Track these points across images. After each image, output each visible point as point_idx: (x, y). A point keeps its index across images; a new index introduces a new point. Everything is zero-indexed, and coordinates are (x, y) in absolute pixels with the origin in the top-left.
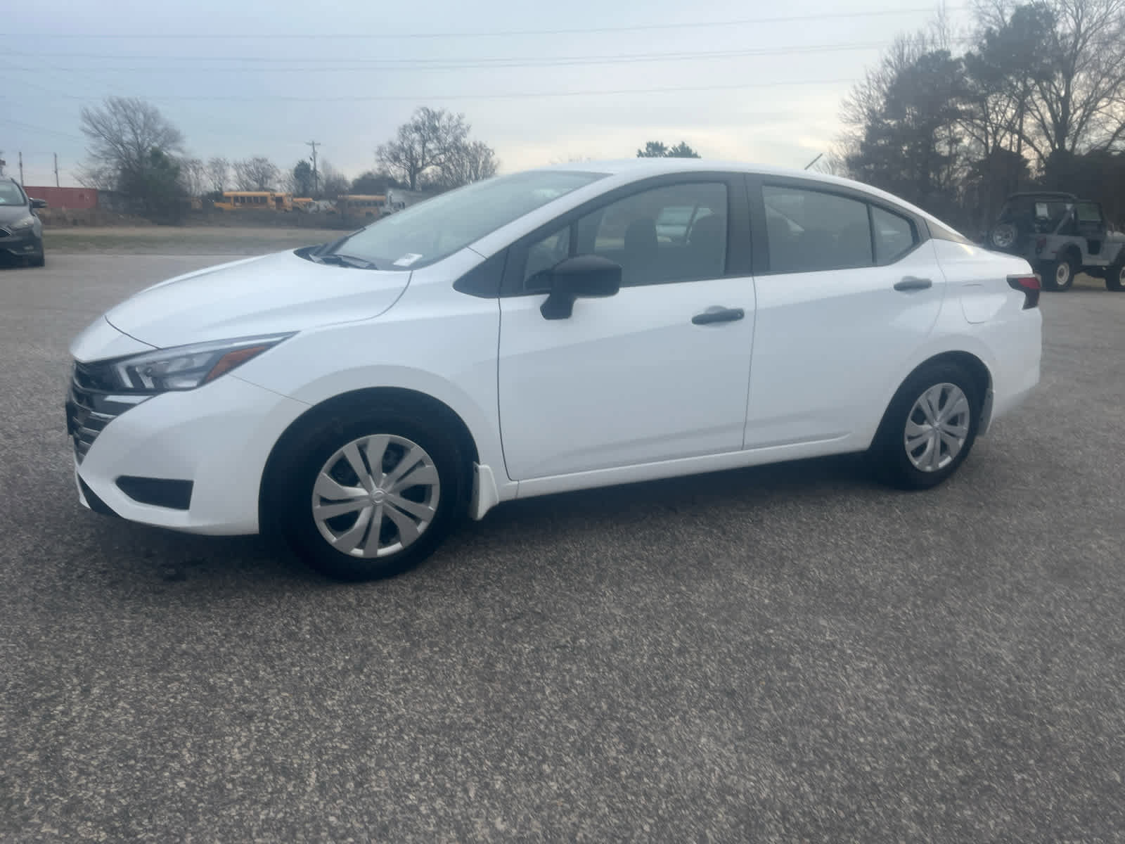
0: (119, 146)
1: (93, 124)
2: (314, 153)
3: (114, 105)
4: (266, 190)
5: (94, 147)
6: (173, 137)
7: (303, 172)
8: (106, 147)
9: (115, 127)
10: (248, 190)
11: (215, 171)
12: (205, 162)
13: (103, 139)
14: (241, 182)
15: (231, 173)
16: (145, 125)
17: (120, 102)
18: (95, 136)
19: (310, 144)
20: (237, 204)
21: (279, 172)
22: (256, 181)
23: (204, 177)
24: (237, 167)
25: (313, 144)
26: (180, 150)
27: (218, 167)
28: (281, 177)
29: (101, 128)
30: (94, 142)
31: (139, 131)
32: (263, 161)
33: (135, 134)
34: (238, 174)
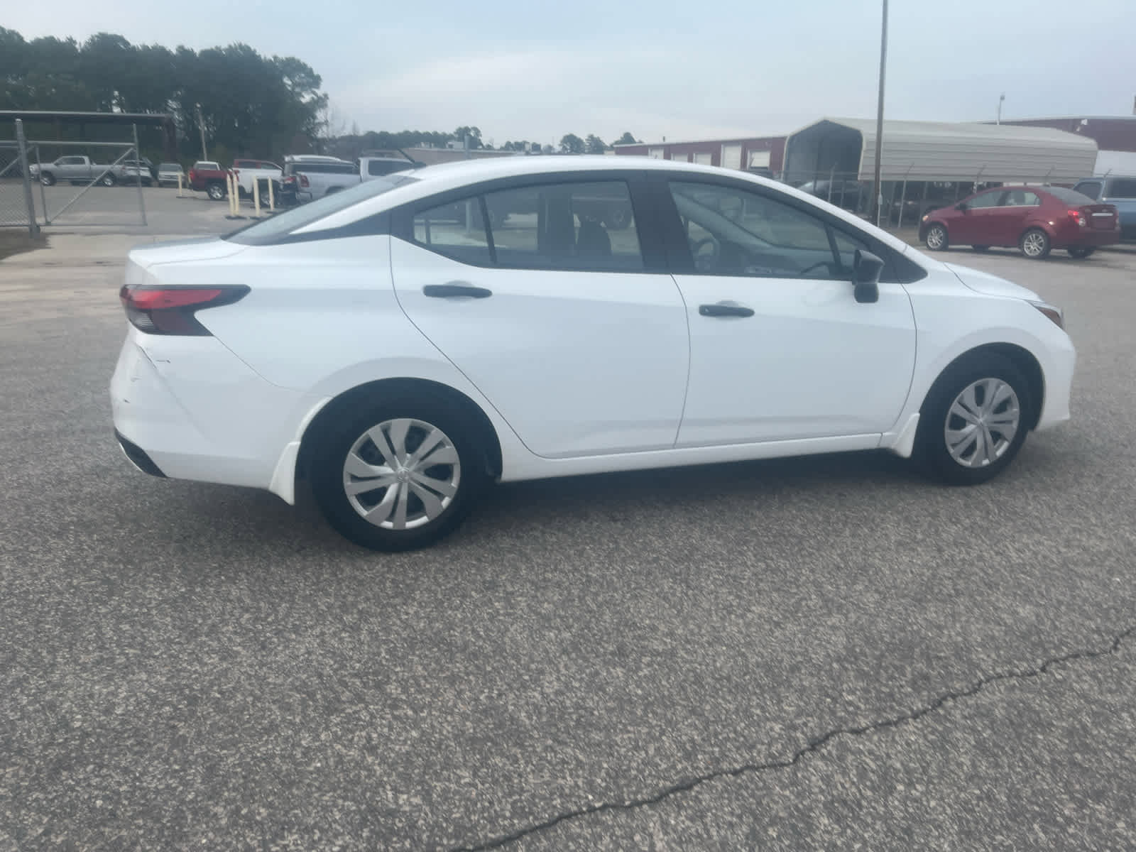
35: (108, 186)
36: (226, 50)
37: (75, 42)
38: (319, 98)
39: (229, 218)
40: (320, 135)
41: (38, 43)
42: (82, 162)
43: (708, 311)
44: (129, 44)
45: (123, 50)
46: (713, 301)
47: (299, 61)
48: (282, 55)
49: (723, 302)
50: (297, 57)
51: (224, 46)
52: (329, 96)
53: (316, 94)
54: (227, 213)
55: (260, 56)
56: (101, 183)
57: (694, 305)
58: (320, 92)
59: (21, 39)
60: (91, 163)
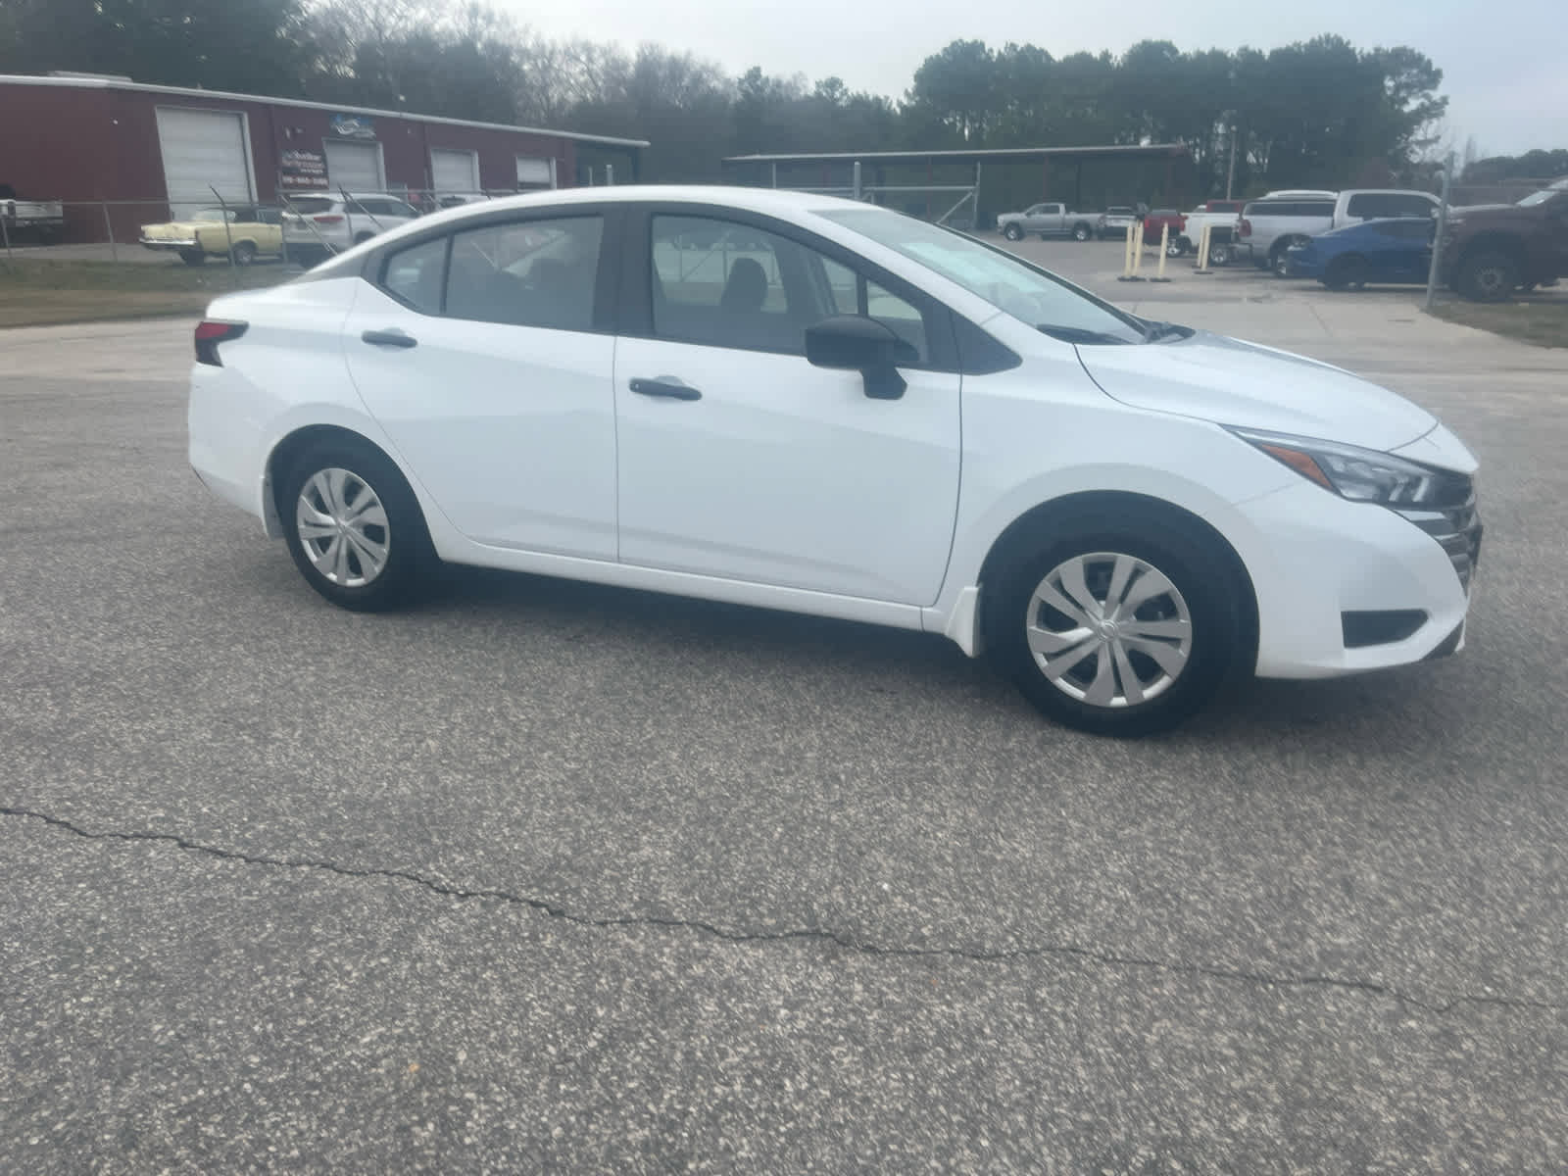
35: (1081, 241)
36: (1306, 46)
37: (1110, 57)
38: (1434, 104)
39: (1122, 279)
40: (1415, 159)
41: (1068, 61)
42: (1056, 210)
43: (642, 387)
44: (1176, 51)
45: (1168, 59)
46: (649, 374)
47: (1412, 51)
48: (1388, 46)
49: (665, 378)
50: (1410, 46)
51: (1305, 40)
52: (1450, 101)
53: (1427, 96)
54: (1120, 275)
55: (1354, 50)
56: (1072, 237)
57: (625, 377)
58: (1436, 95)
59: (1049, 58)
60: (1068, 210)
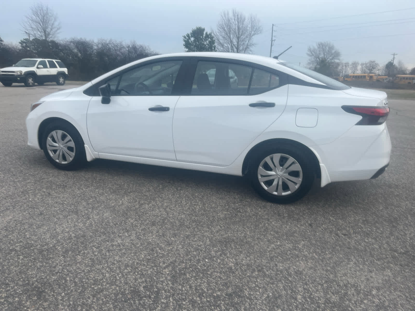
0: (318, 59)
1: (311, 52)
2: (394, 58)
3: (319, 45)
4: (372, 73)
5: (309, 60)
6: (337, 54)
7: (390, 66)
8: (313, 60)
9: (318, 53)
10: (364, 73)
11: (353, 67)
12: (350, 63)
13: (313, 57)
14: (362, 70)
15: (359, 67)
16: (328, 51)
17: (322, 44)
18: (311, 56)
19: (393, 54)
20: (353, 79)
21: (379, 66)
22: (369, 70)
23: (349, 69)
24: (362, 64)
25: (394, 55)
26: (339, 59)
27: (355, 65)
28: (379, 68)
29: (313, 53)
30: (309, 58)
31: (326, 54)
32: (374, 62)
33: (324, 54)
34: (362, 68)
